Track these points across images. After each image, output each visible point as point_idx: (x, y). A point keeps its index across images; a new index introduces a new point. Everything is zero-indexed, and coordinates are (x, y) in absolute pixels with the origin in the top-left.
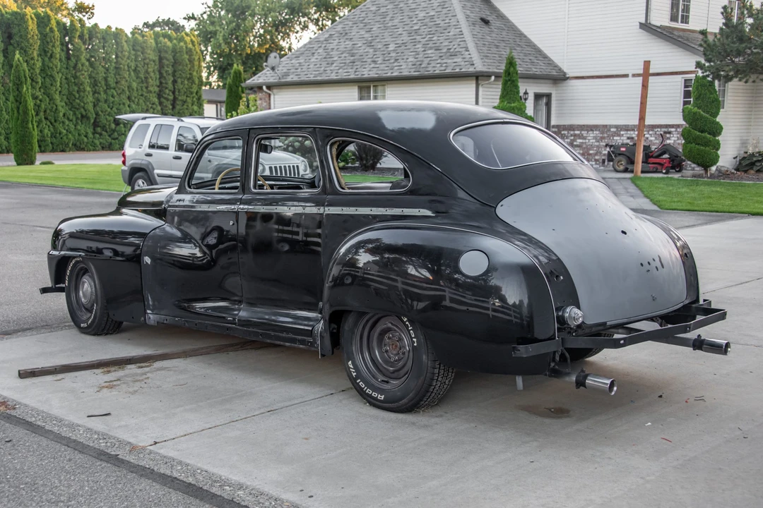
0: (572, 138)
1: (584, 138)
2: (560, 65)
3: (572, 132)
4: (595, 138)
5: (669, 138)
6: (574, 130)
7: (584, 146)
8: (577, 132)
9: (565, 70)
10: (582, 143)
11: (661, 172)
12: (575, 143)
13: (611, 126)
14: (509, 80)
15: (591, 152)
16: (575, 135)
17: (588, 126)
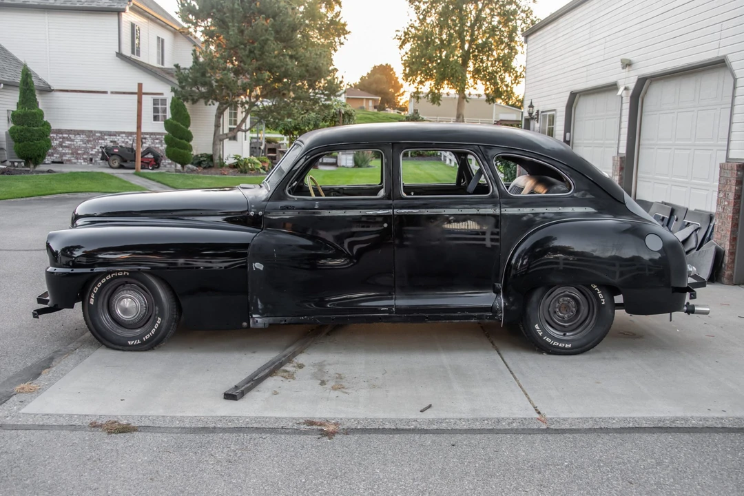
0: (61, 140)
1: (73, 141)
2: (45, 79)
3: (60, 136)
4: (82, 140)
5: (145, 143)
6: (62, 134)
7: (73, 147)
8: (65, 135)
9: (49, 84)
10: (71, 144)
11: (149, 169)
12: (64, 144)
13: (96, 132)
14: (28, 89)
15: (79, 152)
16: (63, 138)
17: (75, 131)
